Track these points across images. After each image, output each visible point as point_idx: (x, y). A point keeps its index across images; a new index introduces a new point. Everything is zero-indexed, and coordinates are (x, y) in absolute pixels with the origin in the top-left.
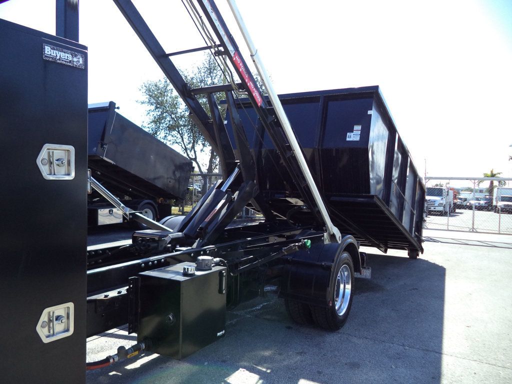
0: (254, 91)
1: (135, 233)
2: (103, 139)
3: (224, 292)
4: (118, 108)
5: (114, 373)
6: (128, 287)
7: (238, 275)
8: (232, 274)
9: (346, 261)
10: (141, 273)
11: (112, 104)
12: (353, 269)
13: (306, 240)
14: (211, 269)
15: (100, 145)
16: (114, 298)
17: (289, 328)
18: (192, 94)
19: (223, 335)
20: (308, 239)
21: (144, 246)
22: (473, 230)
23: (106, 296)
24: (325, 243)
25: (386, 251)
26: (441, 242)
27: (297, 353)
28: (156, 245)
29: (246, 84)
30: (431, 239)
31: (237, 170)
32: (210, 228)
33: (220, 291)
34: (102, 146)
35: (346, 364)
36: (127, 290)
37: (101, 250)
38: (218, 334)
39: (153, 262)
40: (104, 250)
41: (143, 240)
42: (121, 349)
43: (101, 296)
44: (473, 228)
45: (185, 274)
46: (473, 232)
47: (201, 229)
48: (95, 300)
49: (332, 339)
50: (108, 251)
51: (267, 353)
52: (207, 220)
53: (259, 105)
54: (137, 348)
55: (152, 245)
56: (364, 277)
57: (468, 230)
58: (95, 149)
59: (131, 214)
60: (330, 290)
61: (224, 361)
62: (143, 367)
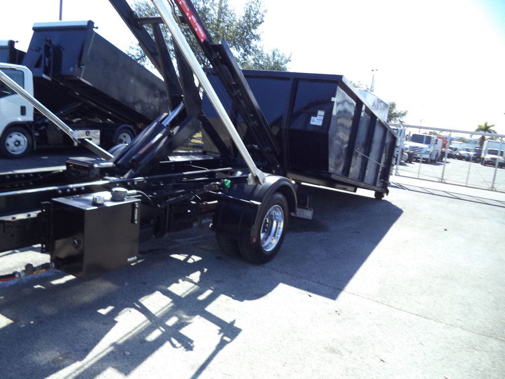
0: (196, 27)
1: (69, 159)
2: (80, 59)
3: (136, 222)
4: (97, 28)
5: (39, 286)
6: (40, 211)
7: (166, 207)
8: (159, 206)
9: (278, 201)
10: (54, 199)
11: (91, 23)
12: (287, 209)
13: (226, 180)
14: (123, 200)
15: (77, 66)
16: (21, 221)
17: (219, 258)
18: (139, 23)
20: (228, 179)
21: (75, 172)
22: (442, 181)
23: (14, 218)
24: (249, 184)
25: (355, 191)
26: (409, 190)
27: (216, 281)
28: (87, 172)
29: (187, 18)
30: (401, 186)
31: (182, 105)
32: (143, 161)
33: (133, 221)
34: (79, 66)
36: (39, 214)
37: (33, 173)
38: (129, 260)
39: (71, 189)
40: (35, 174)
41: (75, 166)
42: (29, 267)
43: (9, 218)
44: (442, 179)
45: (94, 203)
46: (442, 182)
47: (134, 161)
48: (3, 221)
49: (255, 271)
50: (39, 175)
52: (141, 152)
53: (202, 40)
54: (45, 266)
55: (83, 172)
56: (306, 217)
57: (437, 180)
58: (72, 69)
59: (79, 140)
60: (255, 227)
61: (144, 283)
62: (68, 283)
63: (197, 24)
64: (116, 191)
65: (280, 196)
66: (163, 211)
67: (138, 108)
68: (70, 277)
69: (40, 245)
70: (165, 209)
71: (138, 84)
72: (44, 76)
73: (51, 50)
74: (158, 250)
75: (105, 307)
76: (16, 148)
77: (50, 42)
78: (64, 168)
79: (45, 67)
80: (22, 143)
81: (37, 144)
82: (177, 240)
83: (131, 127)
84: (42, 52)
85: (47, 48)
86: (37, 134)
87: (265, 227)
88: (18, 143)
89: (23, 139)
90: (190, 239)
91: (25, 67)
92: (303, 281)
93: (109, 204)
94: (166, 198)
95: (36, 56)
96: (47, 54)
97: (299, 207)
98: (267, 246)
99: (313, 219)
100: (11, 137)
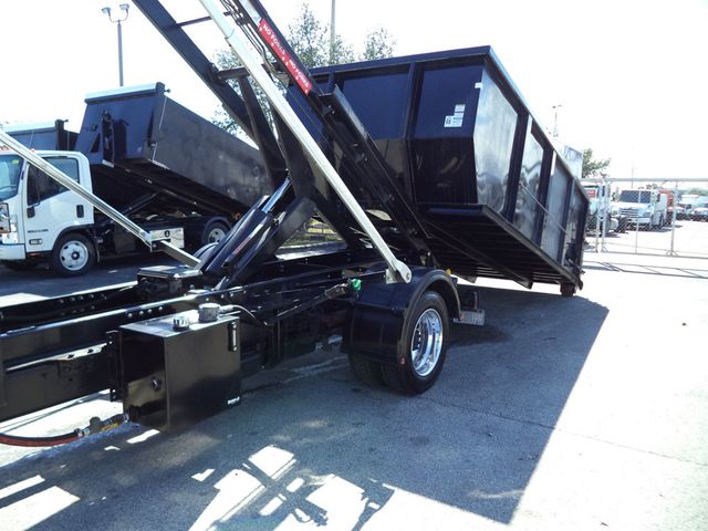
0: (296, 74)
1: (140, 271)
2: (149, 134)
3: (235, 349)
4: (168, 91)
5: (111, 448)
6: (105, 344)
7: (276, 324)
8: (266, 324)
9: (432, 304)
10: (122, 326)
11: (160, 86)
12: (445, 314)
13: (354, 280)
14: (215, 321)
15: (146, 144)
16: (81, 360)
17: (355, 391)
18: (220, 78)
19: (237, 404)
20: (358, 278)
21: (149, 287)
22: (672, 254)
23: (71, 356)
24: (388, 282)
25: (529, 286)
26: (623, 271)
27: (353, 424)
28: (165, 286)
29: (284, 64)
30: (611, 267)
31: (287, 182)
32: (240, 264)
33: (230, 347)
34: (149, 144)
35: (411, 439)
36: (103, 348)
37: (94, 294)
38: (229, 402)
39: (145, 311)
40: (98, 295)
41: (149, 279)
42: (94, 420)
43: (64, 357)
44: (672, 251)
45: (176, 328)
47: (227, 264)
48: (57, 362)
49: (408, 406)
50: (102, 295)
51: (314, 424)
52: (236, 252)
53: (306, 91)
54: (117, 419)
55: (161, 287)
56: (474, 323)
57: (664, 253)
58: (140, 149)
59: (153, 242)
60: (402, 342)
61: (253, 434)
62: (151, 440)
63: (297, 70)
64: (204, 308)
65: (434, 295)
66: (272, 331)
67: (232, 194)
68: (153, 432)
69: (108, 391)
70: (275, 328)
71: (229, 161)
72: (104, 162)
73: (111, 127)
74: (270, 385)
75: (202, 472)
76: (74, 262)
77: (109, 116)
78: (136, 283)
79: (105, 150)
80: (82, 255)
81: (101, 253)
82: (296, 370)
83: (225, 219)
84: (100, 130)
85: (106, 125)
86: (101, 241)
87: (416, 342)
88: (76, 256)
89: (82, 249)
90: (314, 366)
91: (79, 153)
92: (478, 414)
93: (196, 327)
94: (275, 312)
95: (92, 137)
96: (107, 133)
97: (462, 309)
98: (422, 368)
99: (486, 325)
100: (66, 248)
